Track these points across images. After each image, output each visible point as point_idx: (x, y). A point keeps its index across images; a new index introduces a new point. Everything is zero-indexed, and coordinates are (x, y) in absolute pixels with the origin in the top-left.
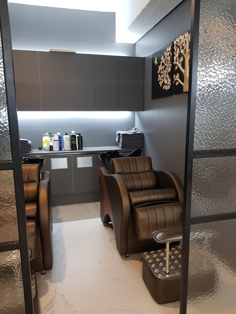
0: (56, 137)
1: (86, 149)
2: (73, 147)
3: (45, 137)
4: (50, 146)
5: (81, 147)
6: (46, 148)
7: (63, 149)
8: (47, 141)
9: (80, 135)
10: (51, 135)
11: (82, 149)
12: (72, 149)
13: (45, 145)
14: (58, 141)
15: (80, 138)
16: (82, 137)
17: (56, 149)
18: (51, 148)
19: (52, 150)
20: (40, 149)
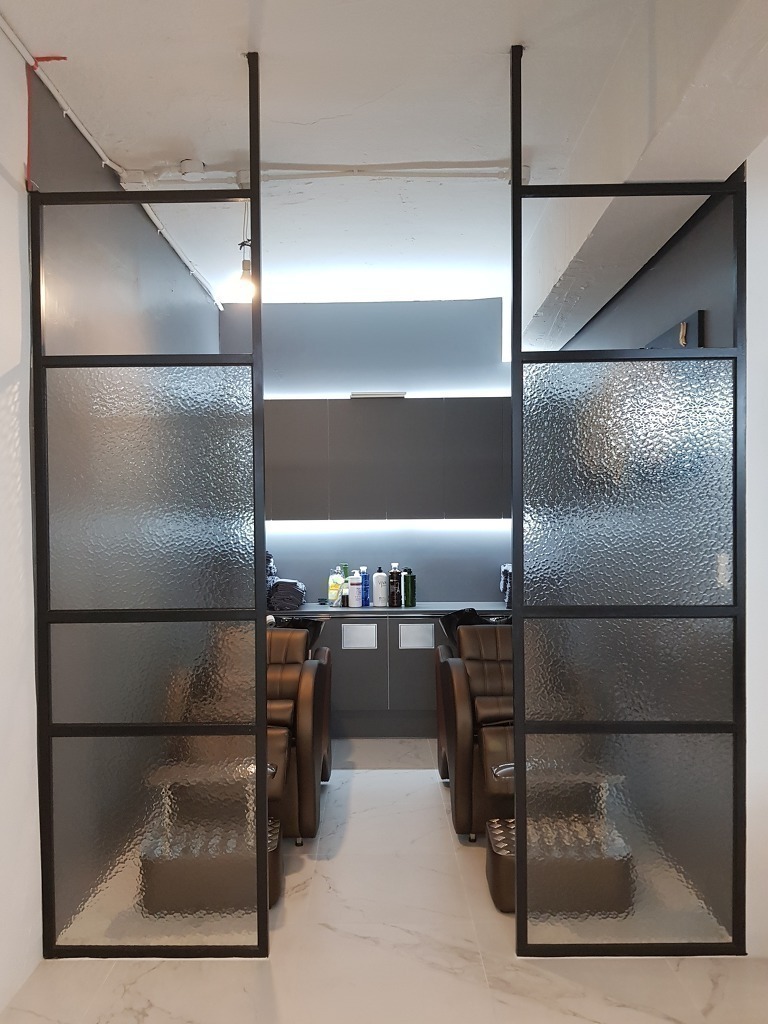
0: (357, 577)
1: (421, 606)
2: (393, 599)
3: (335, 575)
4: (343, 597)
5: (411, 602)
6: (334, 601)
7: (371, 604)
8: (338, 585)
9: (409, 571)
10: (346, 573)
11: (414, 605)
12: (391, 606)
13: (333, 595)
14: (361, 587)
15: (411, 581)
16: (414, 577)
17: (355, 602)
18: (345, 600)
19: (348, 606)
20: (323, 602)
